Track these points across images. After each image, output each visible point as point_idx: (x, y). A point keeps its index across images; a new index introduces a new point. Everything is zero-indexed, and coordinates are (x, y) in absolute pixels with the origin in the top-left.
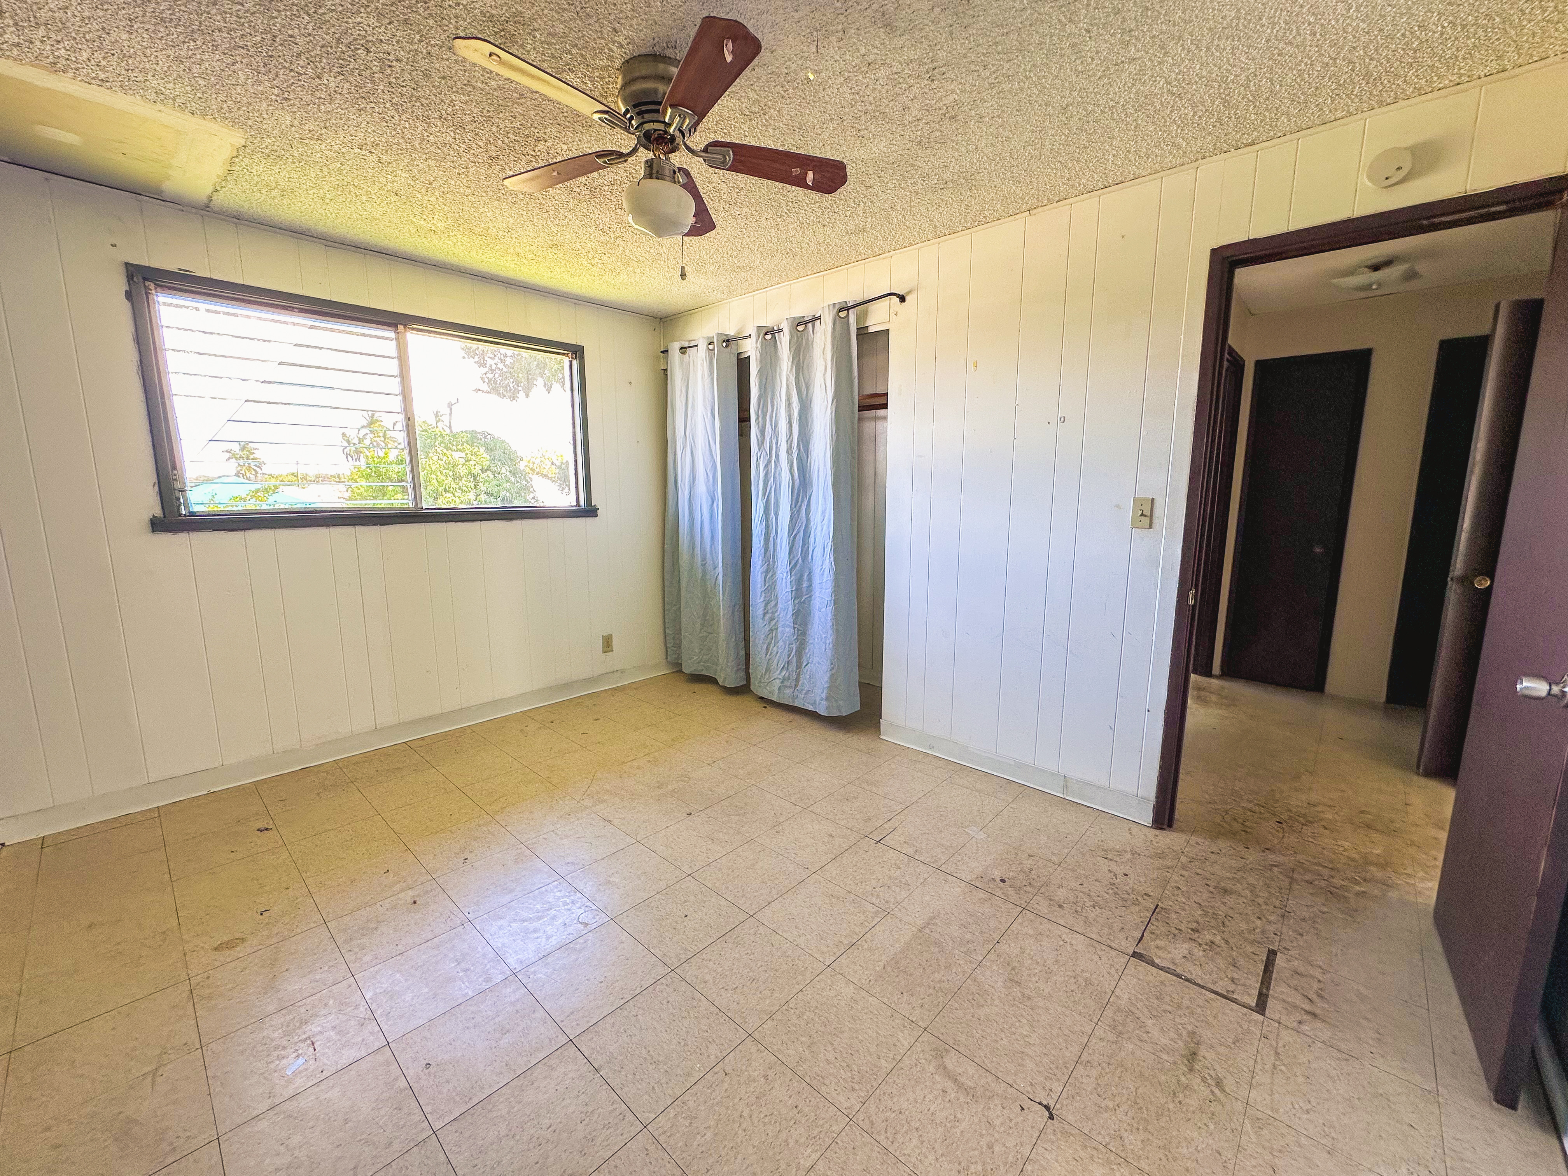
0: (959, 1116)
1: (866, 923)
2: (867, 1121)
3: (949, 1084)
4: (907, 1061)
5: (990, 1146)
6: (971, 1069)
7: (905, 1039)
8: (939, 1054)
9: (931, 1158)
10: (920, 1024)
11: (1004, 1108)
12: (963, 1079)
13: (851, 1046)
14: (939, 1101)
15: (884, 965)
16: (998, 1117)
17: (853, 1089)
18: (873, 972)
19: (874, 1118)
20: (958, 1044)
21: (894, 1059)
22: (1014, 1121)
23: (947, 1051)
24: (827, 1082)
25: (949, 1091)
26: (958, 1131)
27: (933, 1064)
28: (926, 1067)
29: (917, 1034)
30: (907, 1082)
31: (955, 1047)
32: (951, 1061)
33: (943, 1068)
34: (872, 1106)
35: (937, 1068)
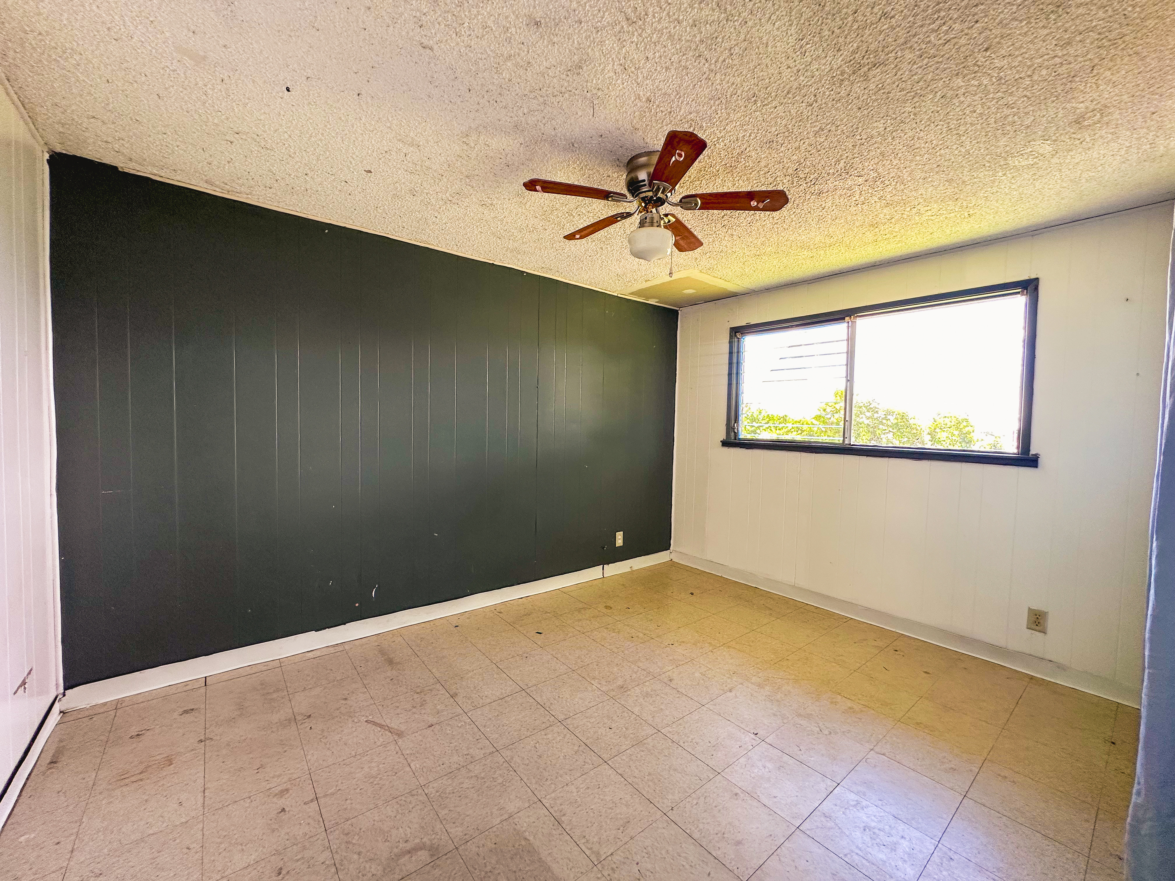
0: (387, 844)
1: (584, 841)
2: (416, 793)
3: (408, 846)
4: (439, 826)
5: (359, 854)
6: (411, 867)
7: (457, 831)
8: (434, 851)
9: (376, 818)
10: (463, 847)
11: (373, 875)
12: (407, 857)
13: (466, 797)
14: (403, 835)
15: (528, 840)
16: (370, 868)
17: (437, 792)
18: (524, 829)
19: (416, 797)
20: (433, 867)
21: (445, 819)
22: (361, 877)
23: (432, 856)
24: (449, 780)
25: (405, 845)
26: (379, 839)
27: (428, 842)
28: (429, 837)
29: (455, 841)
30: (425, 821)
31: (433, 863)
32: (423, 856)
33: (421, 847)
34: (424, 798)
35: (424, 844)
